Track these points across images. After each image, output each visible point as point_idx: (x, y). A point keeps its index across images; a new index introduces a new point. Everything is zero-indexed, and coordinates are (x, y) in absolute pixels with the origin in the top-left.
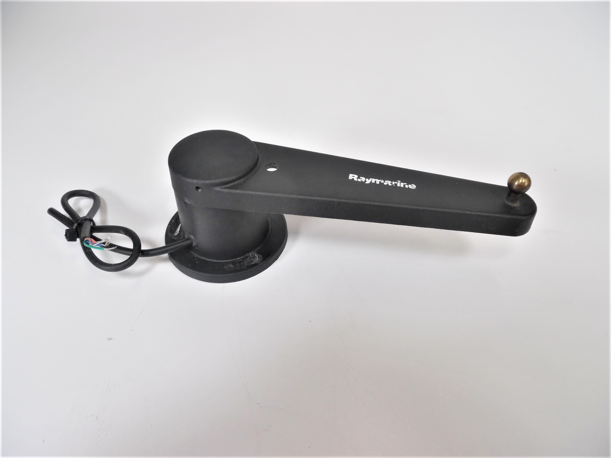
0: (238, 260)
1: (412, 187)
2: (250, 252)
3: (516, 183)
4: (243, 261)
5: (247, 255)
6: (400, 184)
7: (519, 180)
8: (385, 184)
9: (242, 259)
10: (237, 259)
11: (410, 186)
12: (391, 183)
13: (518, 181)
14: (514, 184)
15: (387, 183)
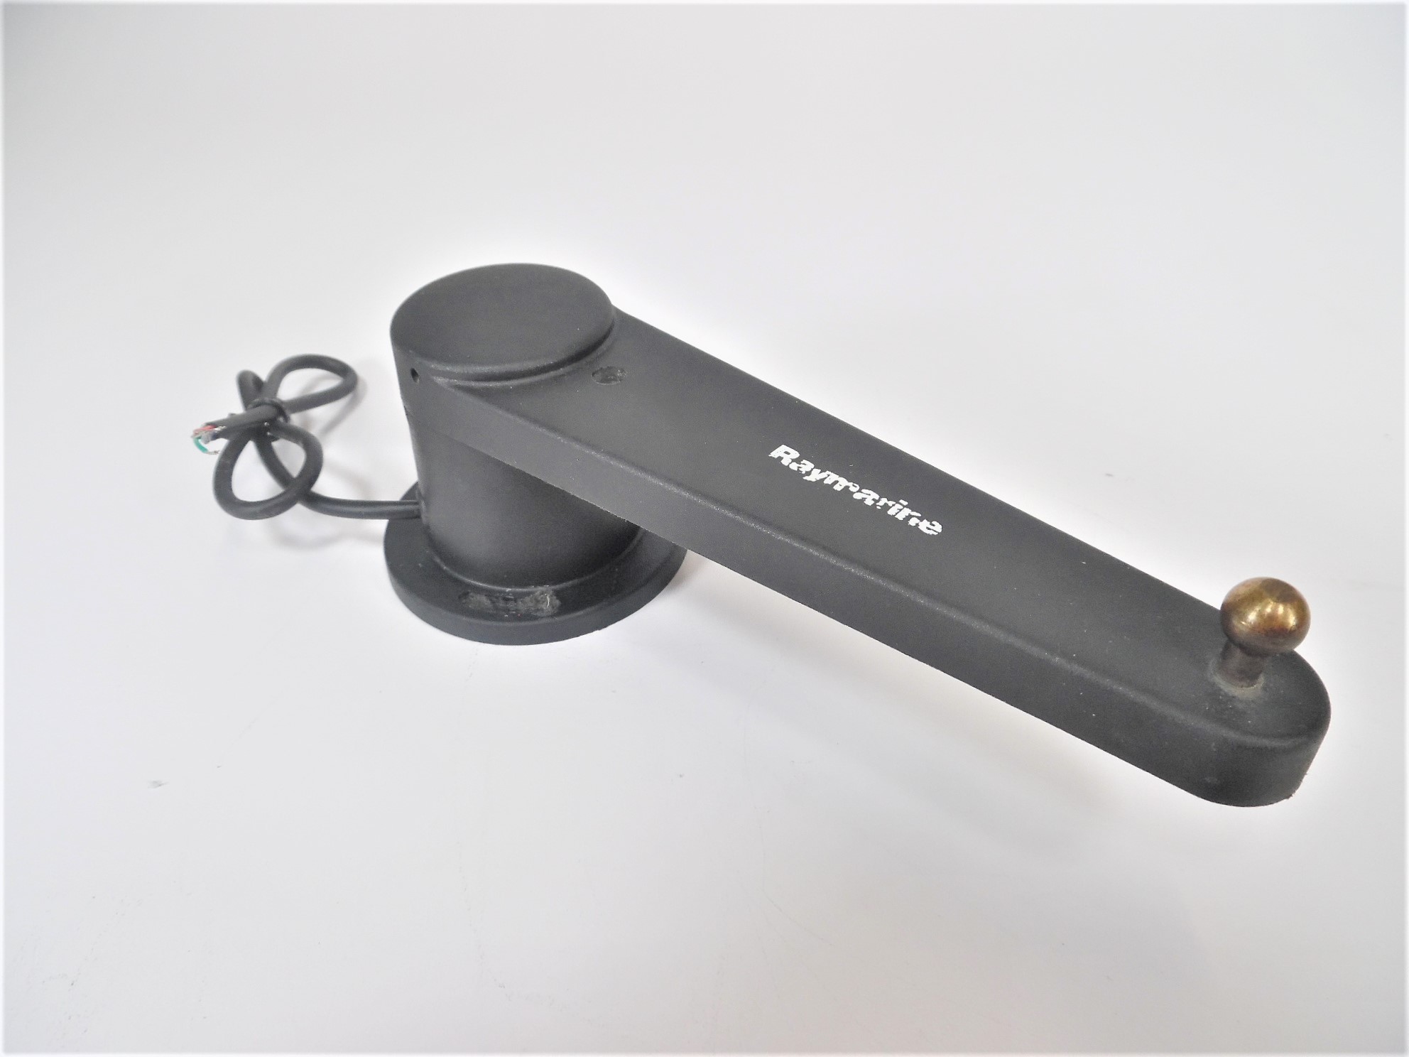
0: (505, 592)
1: (929, 529)
2: (542, 584)
3: (1252, 617)
4: (515, 601)
5: (532, 589)
6: (899, 511)
7: (1265, 606)
8: (858, 496)
9: (514, 594)
10: (503, 589)
11: (924, 526)
12: (873, 500)
13: (1258, 609)
14: (1243, 616)
15: (865, 496)
